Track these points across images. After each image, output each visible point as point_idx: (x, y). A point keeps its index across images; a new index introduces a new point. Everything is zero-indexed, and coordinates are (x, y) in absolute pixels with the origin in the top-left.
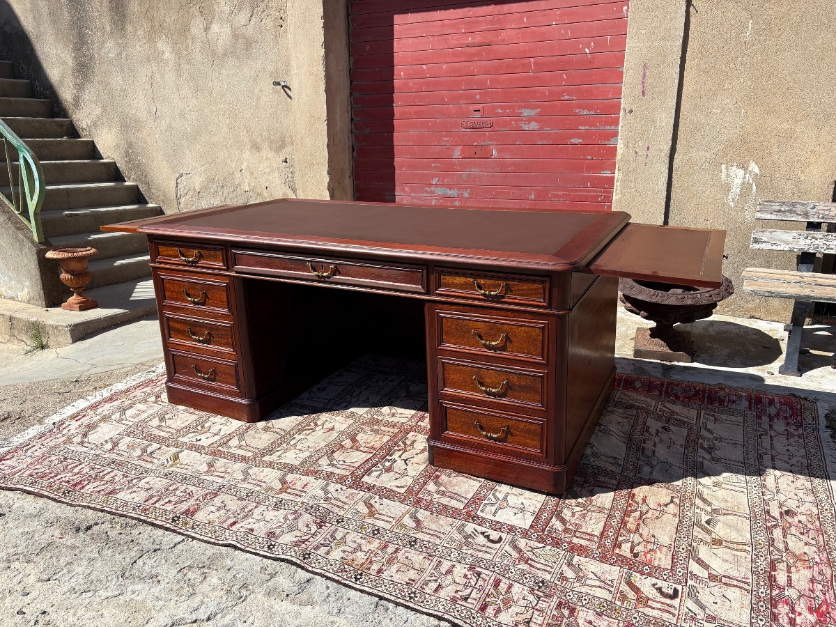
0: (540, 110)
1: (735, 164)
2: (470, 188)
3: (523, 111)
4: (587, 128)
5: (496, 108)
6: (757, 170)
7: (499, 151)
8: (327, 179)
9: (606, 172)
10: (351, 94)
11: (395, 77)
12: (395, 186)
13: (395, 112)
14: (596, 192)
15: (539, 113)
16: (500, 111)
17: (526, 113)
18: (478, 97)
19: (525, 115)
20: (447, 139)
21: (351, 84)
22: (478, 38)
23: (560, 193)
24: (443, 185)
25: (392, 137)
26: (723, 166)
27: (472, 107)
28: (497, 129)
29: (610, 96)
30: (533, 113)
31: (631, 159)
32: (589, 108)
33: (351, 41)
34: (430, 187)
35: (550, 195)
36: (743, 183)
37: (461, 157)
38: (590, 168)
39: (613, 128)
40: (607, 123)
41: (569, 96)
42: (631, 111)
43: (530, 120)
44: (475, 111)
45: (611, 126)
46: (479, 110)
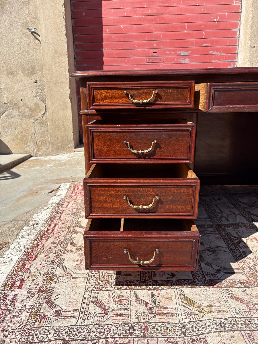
0: (190, 52)
3: (181, 53)
4: (216, 61)
5: (166, 51)
8: (68, 92)
10: (74, 42)
11: (103, 33)
13: (104, 53)
16: (168, 52)
17: (183, 53)
18: (155, 45)
19: (183, 55)
20: (137, 68)
21: (73, 36)
22: (155, 11)
27: (152, 51)
28: (167, 63)
29: (228, 44)
30: (187, 53)
32: (217, 51)
33: (72, 9)
39: (229, 61)
40: (226, 58)
41: (206, 44)
42: (254, 47)
43: (185, 57)
44: (153, 53)
45: (228, 60)
46: (156, 53)
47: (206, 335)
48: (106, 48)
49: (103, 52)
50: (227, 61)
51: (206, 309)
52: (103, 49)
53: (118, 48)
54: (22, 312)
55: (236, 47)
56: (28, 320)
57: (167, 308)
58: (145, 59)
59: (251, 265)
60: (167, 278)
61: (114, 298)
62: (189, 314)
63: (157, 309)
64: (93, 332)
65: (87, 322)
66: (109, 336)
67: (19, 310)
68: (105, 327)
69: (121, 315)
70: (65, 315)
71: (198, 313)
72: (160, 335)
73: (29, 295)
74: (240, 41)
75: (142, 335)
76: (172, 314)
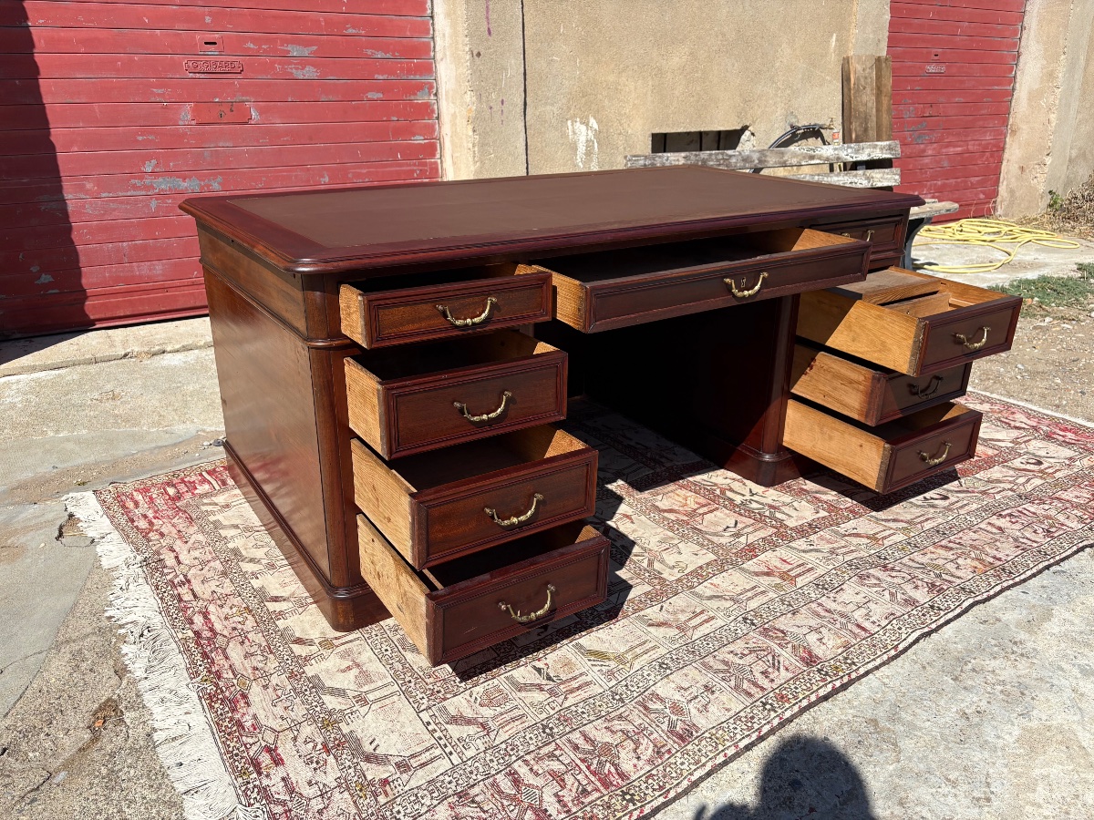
0: (315, 48)
1: (578, 119)
2: (221, 174)
3: (290, 48)
4: (385, 77)
5: (246, 40)
6: (596, 126)
7: (261, 112)
9: (417, 137)
12: (61, 181)
13: (35, 38)
14: (410, 165)
15: (315, 52)
16: (252, 46)
17: (295, 51)
19: (295, 54)
20: (160, 91)
23: (365, 171)
24: (169, 173)
25: (38, 86)
26: (569, 122)
27: (199, 37)
28: (252, 75)
29: (408, 34)
30: (306, 52)
31: (487, 117)
32: (385, 49)
34: (141, 178)
35: (350, 176)
36: (587, 141)
37: (193, 122)
38: (398, 132)
39: (418, 77)
40: (410, 71)
41: (354, 27)
42: (479, 54)
43: (303, 62)
44: (206, 43)
45: (415, 74)
46: (215, 43)
47: (653, 688)
48: (41, 21)
49: (30, 33)
50: (412, 77)
51: (629, 657)
52: (30, 24)
53: (84, 21)
54: (329, 798)
55: (429, 43)
56: (355, 802)
57: (574, 678)
58: (184, 61)
59: (645, 564)
60: (539, 635)
61: (478, 702)
62: (611, 674)
63: (562, 687)
64: (492, 761)
65: (470, 753)
66: (522, 754)
67: (319, 799)
68: (504, 746)
69: (513, 720)
70: (418, 763)
71: (621, 666)
72: (592, 718)
73: (314, 765)
74: (436, 27)
75: (568, 729)
76: (587, 684)
